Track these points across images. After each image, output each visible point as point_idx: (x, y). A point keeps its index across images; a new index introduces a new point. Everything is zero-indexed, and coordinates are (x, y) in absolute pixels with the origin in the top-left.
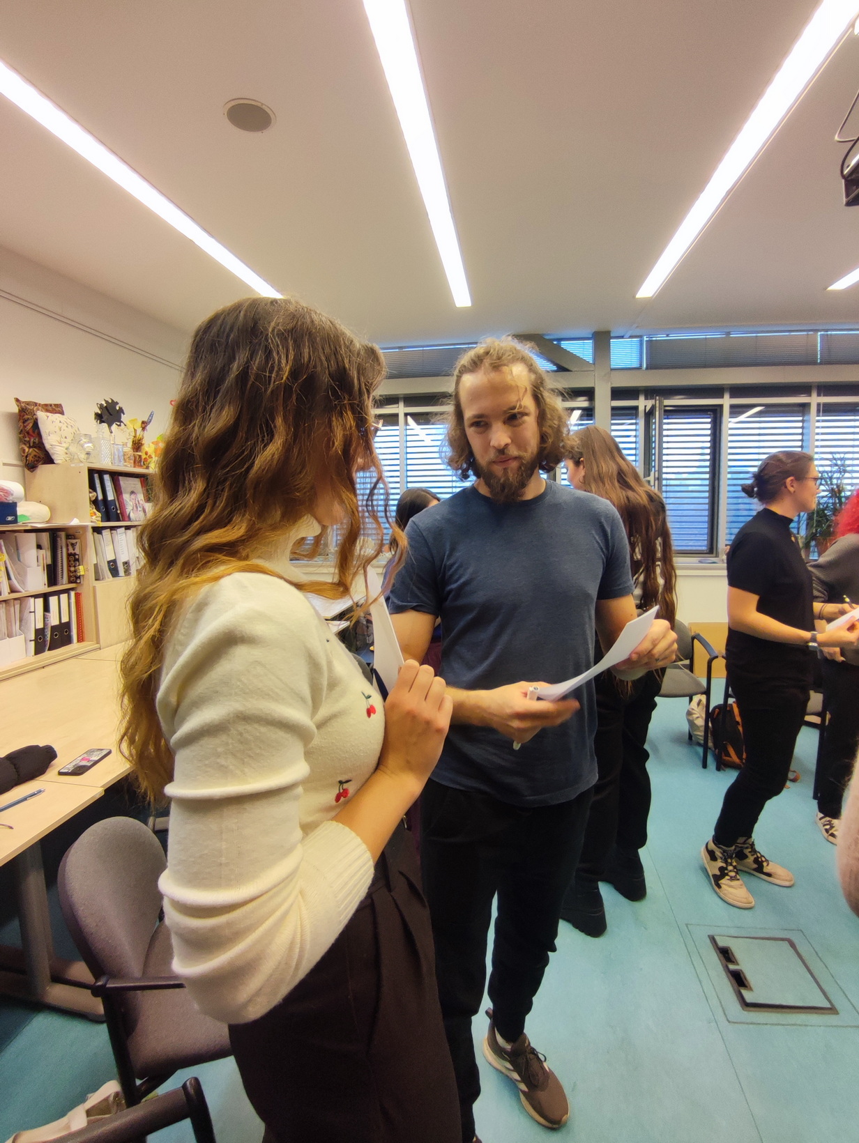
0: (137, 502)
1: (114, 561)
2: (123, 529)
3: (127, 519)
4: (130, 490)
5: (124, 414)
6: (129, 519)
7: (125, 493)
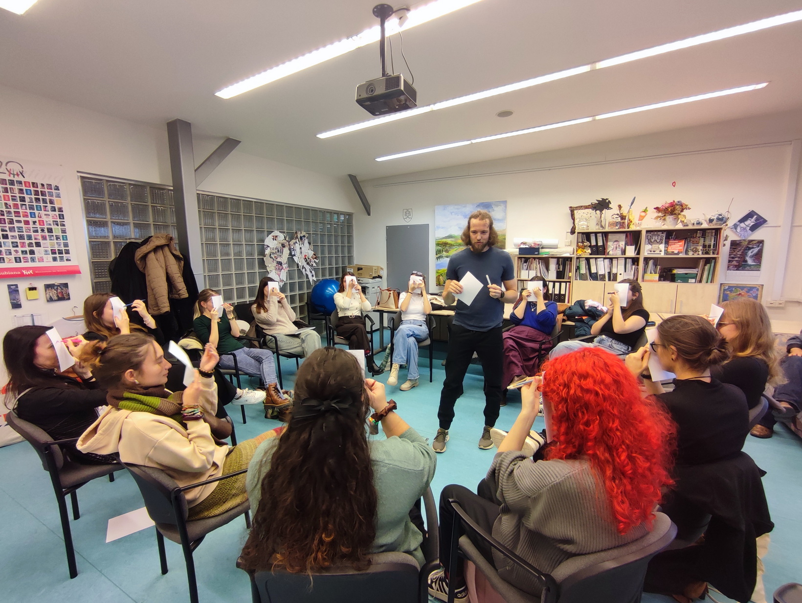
0: (618, 246)
1: (597, 273)
2: (602, 259)
3: (606, 254)
4: (615, 240)
5: (611, 203)
6: (608, 254)
7: (611, 241)
